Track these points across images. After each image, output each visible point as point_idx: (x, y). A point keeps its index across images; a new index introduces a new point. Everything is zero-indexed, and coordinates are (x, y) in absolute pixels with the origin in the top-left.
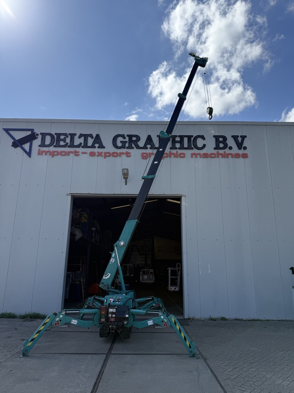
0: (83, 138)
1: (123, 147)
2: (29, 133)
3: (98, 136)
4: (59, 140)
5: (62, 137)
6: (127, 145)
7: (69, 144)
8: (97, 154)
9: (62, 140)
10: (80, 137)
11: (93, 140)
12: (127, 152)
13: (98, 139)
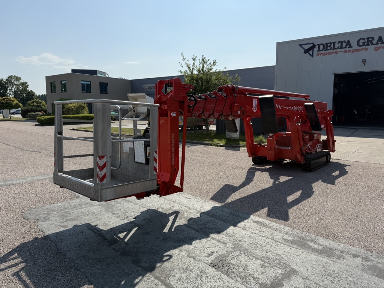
0: (340, 43)
1: (363, 45)
2: (312, 45)
3: (348, 41)
4: (327, 46)
5: (329, 45)
6: (366, 44)
7: (332, 48)
8: (348, 51)
9: (329, 46)
10: (338, 44)
11: (346, 43)
12: (365, 48)
13: (348, 43)
